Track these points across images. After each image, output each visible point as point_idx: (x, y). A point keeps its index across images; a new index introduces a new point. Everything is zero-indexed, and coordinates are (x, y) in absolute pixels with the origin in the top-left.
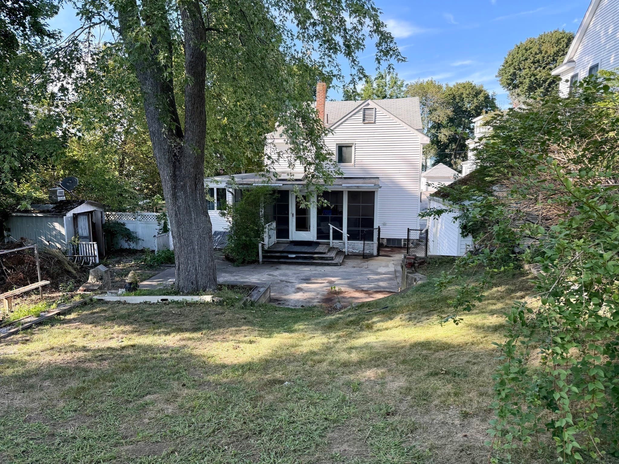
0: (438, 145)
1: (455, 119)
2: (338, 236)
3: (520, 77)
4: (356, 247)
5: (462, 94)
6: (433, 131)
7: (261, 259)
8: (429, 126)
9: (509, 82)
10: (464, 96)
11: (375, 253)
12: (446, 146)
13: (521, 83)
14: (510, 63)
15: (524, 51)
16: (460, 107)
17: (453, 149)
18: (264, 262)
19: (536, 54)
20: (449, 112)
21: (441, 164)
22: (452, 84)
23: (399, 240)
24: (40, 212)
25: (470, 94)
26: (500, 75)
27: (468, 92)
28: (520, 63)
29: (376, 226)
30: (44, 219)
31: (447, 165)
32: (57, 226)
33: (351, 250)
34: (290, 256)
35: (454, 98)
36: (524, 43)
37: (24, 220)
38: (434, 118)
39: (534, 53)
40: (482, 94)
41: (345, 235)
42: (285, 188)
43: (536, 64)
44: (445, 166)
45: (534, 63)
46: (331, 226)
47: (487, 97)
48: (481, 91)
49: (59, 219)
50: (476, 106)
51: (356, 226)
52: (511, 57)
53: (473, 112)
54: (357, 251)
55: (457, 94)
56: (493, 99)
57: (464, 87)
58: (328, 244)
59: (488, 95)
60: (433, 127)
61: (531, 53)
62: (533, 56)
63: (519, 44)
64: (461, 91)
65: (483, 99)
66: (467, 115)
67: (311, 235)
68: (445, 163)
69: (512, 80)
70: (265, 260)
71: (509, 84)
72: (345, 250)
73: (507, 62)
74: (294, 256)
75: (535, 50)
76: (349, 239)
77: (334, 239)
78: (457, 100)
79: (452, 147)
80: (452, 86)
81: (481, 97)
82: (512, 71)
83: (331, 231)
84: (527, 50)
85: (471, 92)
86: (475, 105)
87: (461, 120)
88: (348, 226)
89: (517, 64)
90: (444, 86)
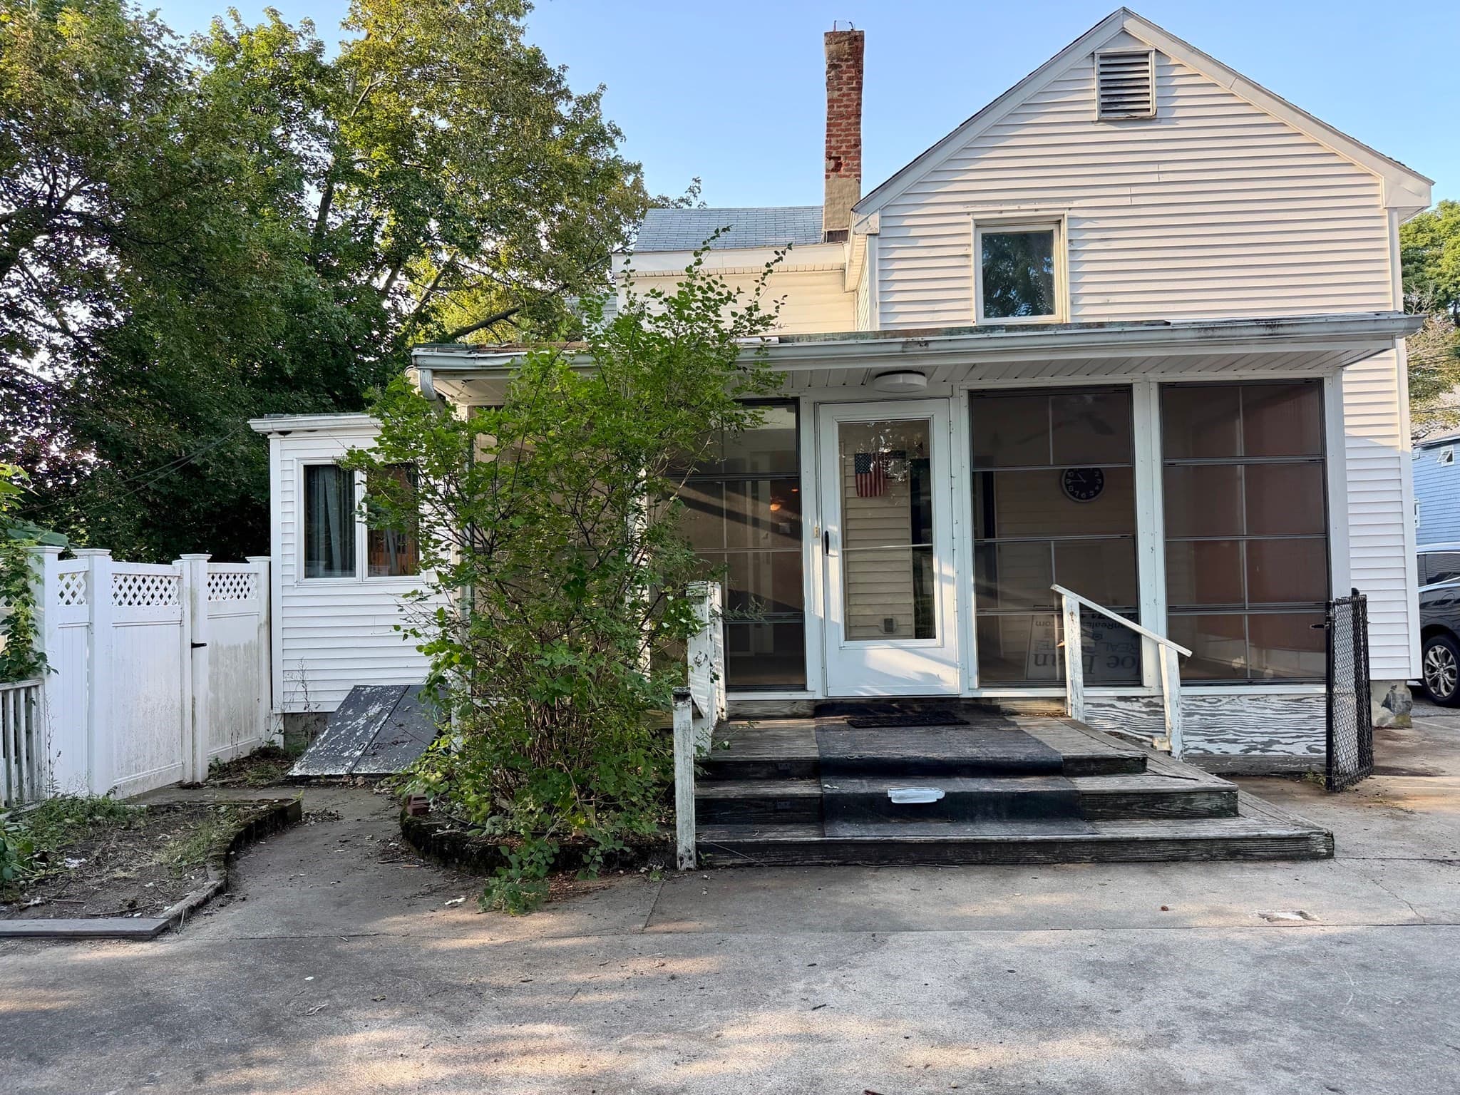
2: (1116, 657)
4: (1226, 722)
7: (686, 838)
18: (707, 857)
29: (1341, 586)
34: (902, 793)
41: (1161, 649)
46: (1071, 601)
54: (1235, 750)
70: (719, 835)
72: (1170, 744)
74: (929, 793)
76: (1192, 672)
83: (1073, 629)
88: (1172, 594)
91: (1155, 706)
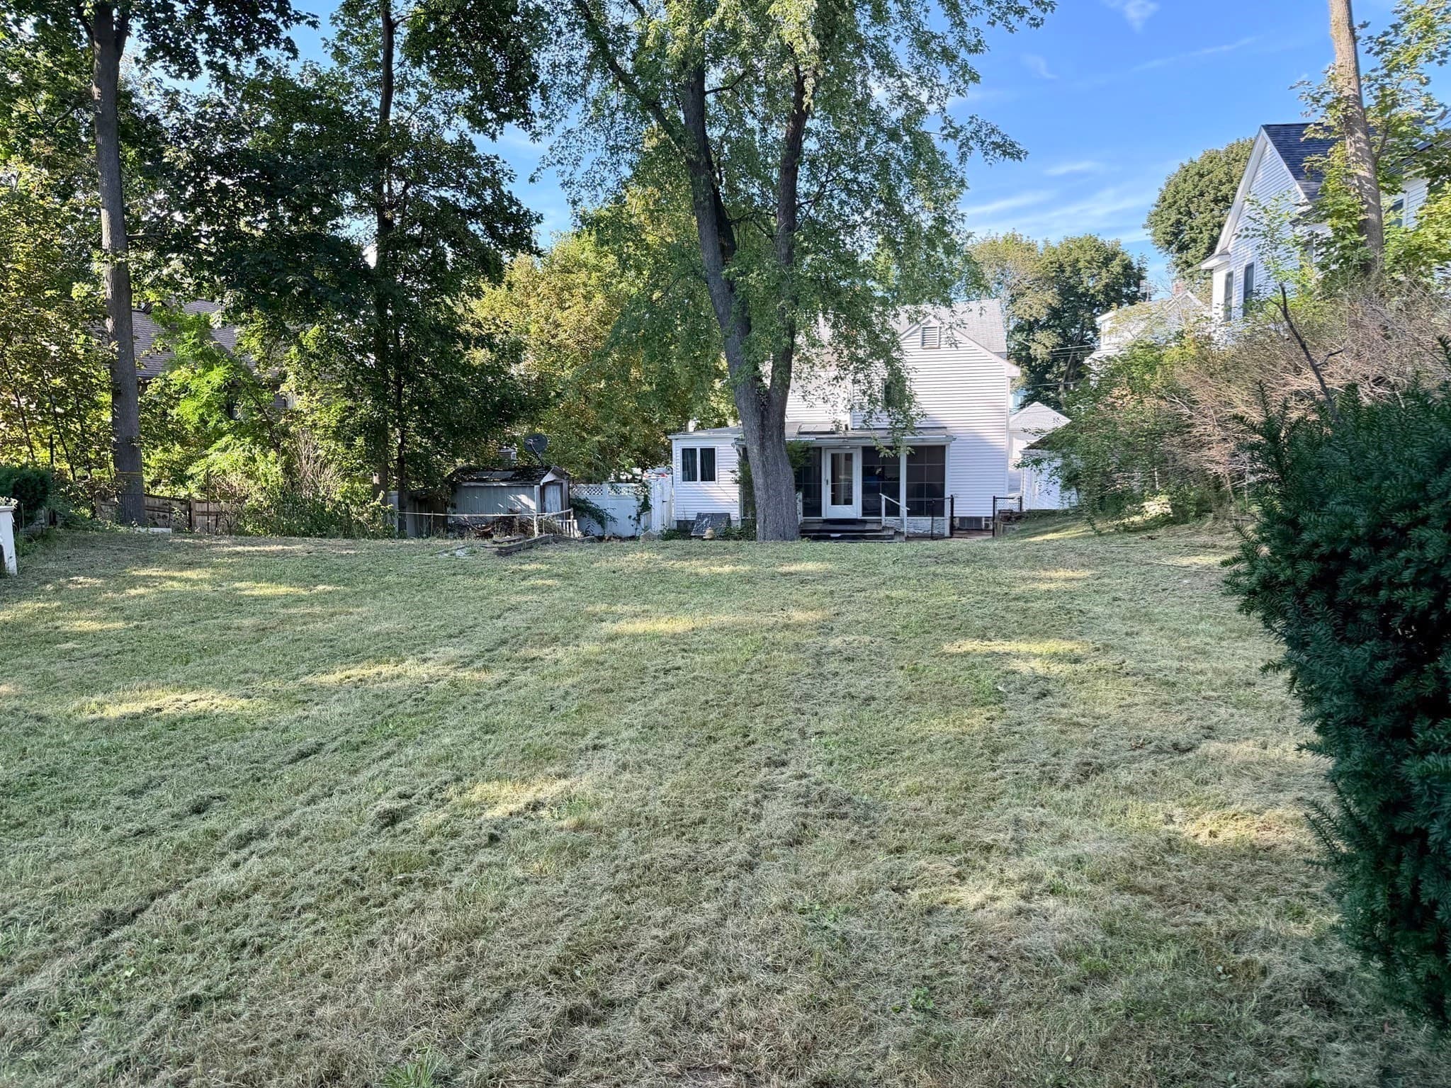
0: (1029, 365)
1: (1065, 311)
2: (893, 510)
3: (1192, 228)
4: (919, 525)
5: (1077, 261)
6: (1020, 337)
8: (1011, 328)
9: (1168, 238)
10: (1081, 265)
11: (947, 533)
12: (1047, 367)
13: (1194, 241)
14: (1171, 200)
15: (1197, 178)
16: (1073, 287)
17: (1062, 373)
19: (1221, 183)
20: (1051, 297)
21: (1036, 403)
22: (1055, 240)
23: (978, 520)
24: (503, 481)
25: (1093, 258)
26: (1152, 224)
27: (1088, 258)
28: (1190, 201)
29: (947, 495)
30: (506, 490)
31: (1048, 405)
32: (524, 498)
33: (912, 530)
34: (832, 535)
35: (1061, 269)
36: (1196, 158)
37: (478, 491)
38: (1021, 311)
39: (1216, 181)
40: (1117, 261)
41: (904, 509)
42: (819, 443)
43: (1222, 204)
44: (1045, 408)
45: (1216, 201)
46: (884, 497)
47: (1127, 267)
48: (1115, 255)
49: (527, 490)
50: (1107, 285)
51: (918, 496)
52: (1172, 189)
53: (1101, 297)
54: (922, 531)
55: (1067, 261)
56: (1140, 269)
57: (1081, 247)
58: (879, 522)
59: (1130, 263)
60: (1019, 329)
61: (1211, 182)
62: (1214, 188)
63: (1186, 163)
64: (1075, 255)
65: (1119, 269)
66: (1089, 303)
67: (853, 511)
68: (1046, 402)
69: (1176, 235)
71: (1170, 243)
72: (905, 530)
73: (1164, 200)
74: (838, 535)
75: (1220, 174)
76: (909, 514)
77: (887, 514)
78: (1067, 274)
79: (1059, 367)
80: (1056, 245)
81: (1116, 267)
82: (1174, 218)
83: (883, 503)
84: (1202, 176)
85: (1096, 256)
86: (1103, 283)
87: (1076, 315)
88: (908, 496)
89: (1183, 203)
90: (1040, 244)
91: (902, 521)
